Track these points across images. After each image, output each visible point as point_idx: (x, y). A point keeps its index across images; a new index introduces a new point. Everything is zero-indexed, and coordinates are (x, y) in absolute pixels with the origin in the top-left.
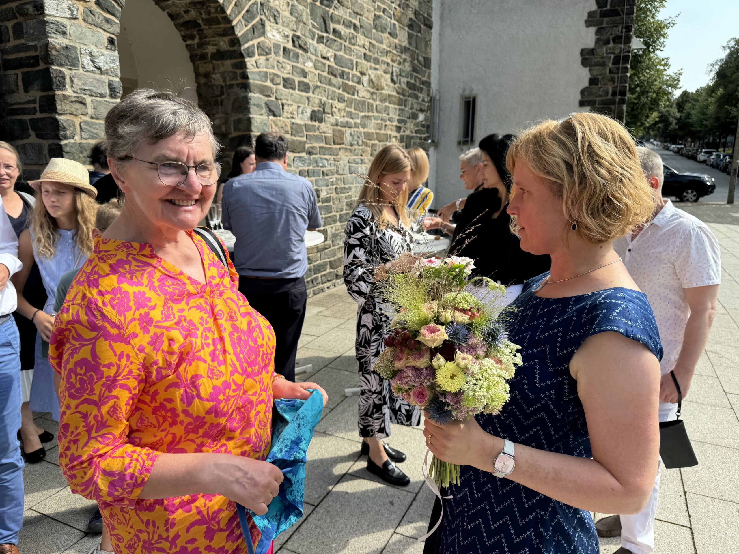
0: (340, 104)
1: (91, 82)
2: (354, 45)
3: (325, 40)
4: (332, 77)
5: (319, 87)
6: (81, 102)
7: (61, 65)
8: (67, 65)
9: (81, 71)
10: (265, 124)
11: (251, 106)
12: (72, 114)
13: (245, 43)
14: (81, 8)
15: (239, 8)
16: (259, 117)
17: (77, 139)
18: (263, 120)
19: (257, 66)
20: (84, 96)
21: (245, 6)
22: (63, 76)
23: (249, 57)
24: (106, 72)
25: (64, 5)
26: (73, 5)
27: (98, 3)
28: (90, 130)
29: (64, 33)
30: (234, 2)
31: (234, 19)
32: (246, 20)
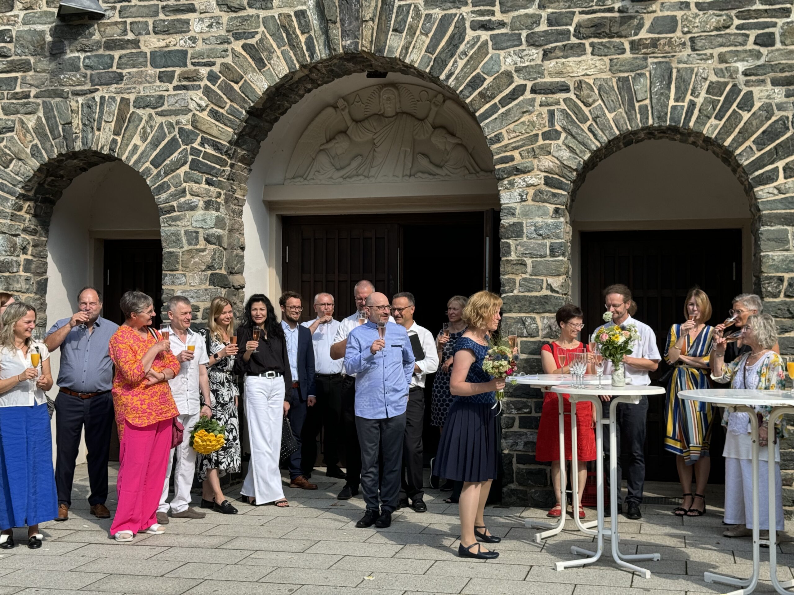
1: (533, 247)
6: (521, 264)
7: (508, 238)
8: (512, 237)
9: (525, 239)
11: (762, 243)
12: (513, 273)
13: (757, 170)
14: (531, 191)
15: (745, 134)
16: (779, 253)
17: (516, 292)
18: (787, 257)
19: (780, 192)
20: (525, 259)
21: (758, 129)
22: (509, 246)
23: (764, 184)
24: (548, 237)
25: (516, 194)
26: (523, 192)
27: (546, 184)
28: (527, 285)
29: (513, 214)
30: (737, 130)
31: (737, 148)
32: (760, 143)
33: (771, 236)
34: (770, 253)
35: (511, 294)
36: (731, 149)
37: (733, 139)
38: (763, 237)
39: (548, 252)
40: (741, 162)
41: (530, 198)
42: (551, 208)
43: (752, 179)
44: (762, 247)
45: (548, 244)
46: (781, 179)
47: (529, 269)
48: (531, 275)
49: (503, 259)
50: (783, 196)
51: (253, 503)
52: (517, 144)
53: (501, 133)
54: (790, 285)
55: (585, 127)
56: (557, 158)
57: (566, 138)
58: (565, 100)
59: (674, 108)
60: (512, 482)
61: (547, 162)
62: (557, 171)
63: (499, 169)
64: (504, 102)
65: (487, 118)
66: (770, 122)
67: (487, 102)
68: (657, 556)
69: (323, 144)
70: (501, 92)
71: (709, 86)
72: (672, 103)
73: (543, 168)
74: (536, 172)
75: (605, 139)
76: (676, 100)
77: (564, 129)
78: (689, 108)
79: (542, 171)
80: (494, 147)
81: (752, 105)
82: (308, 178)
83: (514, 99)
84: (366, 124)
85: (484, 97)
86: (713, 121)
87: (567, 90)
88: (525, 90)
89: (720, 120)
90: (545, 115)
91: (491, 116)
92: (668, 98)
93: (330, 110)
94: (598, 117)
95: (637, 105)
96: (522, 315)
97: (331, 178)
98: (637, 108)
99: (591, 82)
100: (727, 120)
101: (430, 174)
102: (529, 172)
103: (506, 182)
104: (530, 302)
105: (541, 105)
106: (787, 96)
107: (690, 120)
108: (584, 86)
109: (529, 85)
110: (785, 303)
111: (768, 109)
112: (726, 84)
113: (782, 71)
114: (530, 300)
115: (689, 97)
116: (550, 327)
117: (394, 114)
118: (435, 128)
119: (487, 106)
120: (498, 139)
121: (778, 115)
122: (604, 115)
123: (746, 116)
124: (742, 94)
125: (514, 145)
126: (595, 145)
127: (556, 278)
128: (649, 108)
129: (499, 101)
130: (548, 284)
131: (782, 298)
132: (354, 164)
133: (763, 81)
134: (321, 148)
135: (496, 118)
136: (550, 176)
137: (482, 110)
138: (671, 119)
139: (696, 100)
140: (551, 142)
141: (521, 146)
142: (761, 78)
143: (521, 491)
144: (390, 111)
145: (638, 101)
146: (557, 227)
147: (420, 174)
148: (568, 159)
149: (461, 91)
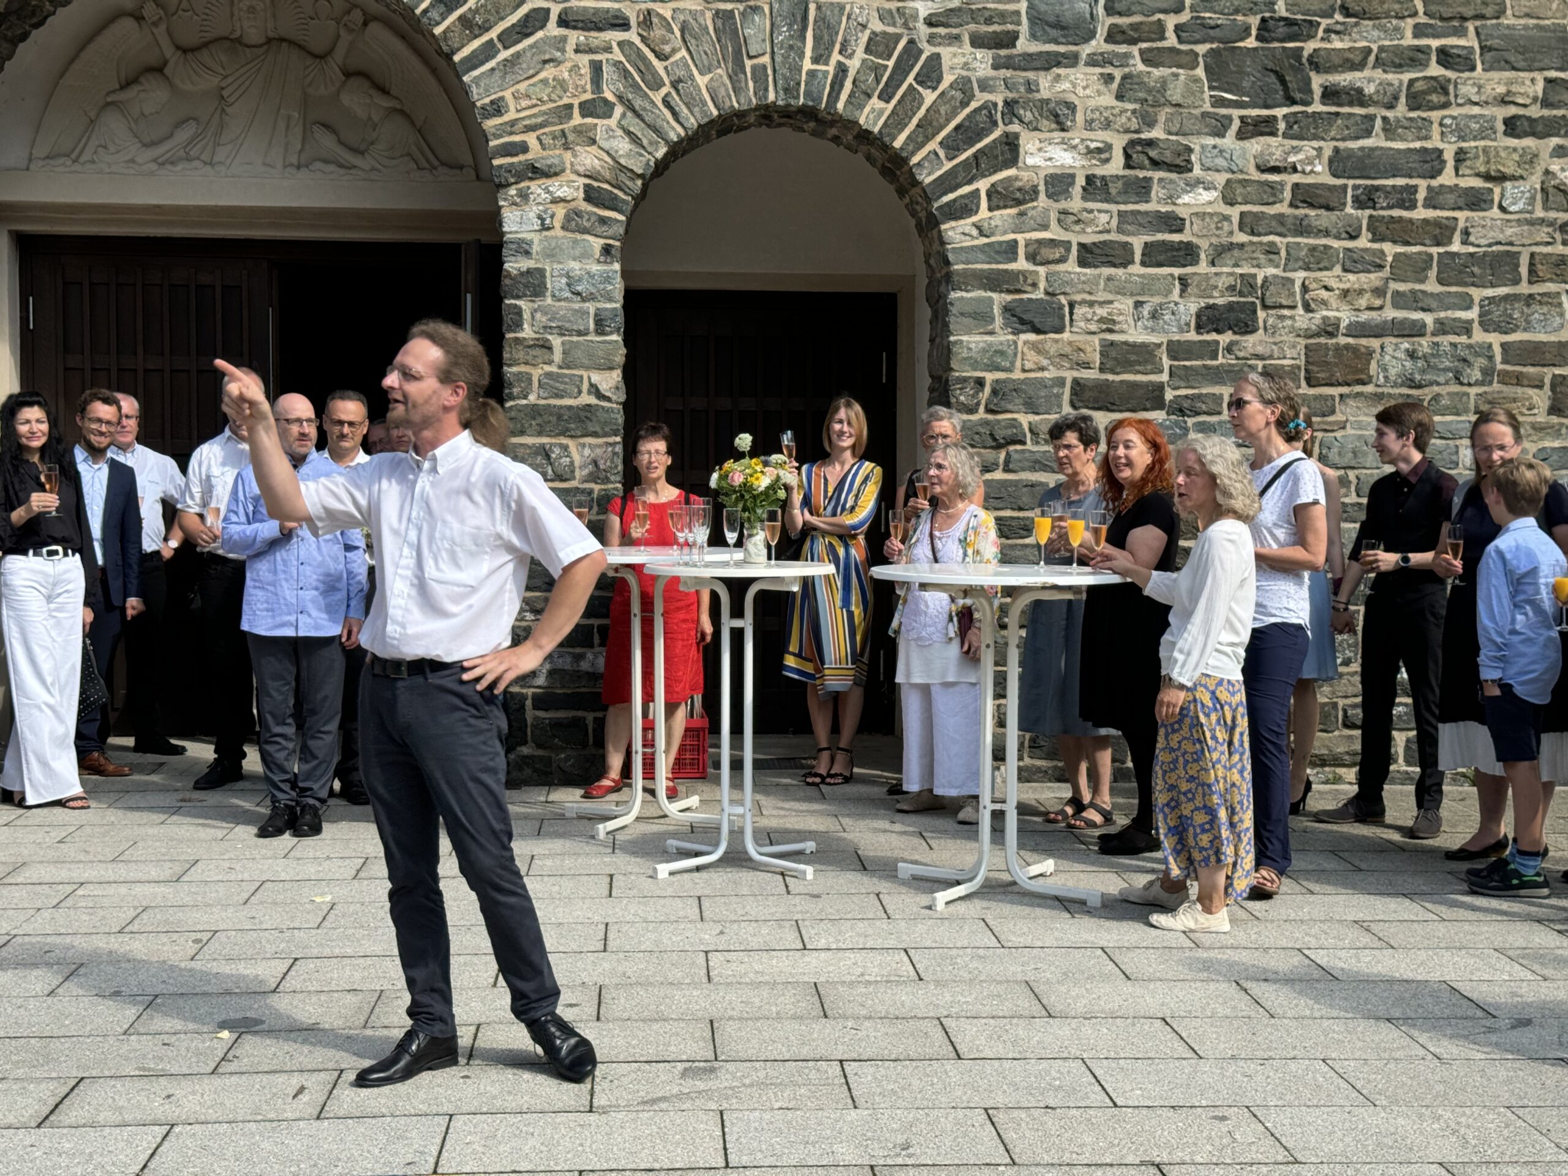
0: (1351, 277)
1: (564, 316)
2: (1446, 105)
3: (1282, 126)
4: (1312, 213)
5: (1242, 246)
6: (543, 346)
7: (518, 297)
8: (525, 295)
9: (549, 301)
10: (1002, 353)
11: (952, 319)
12: (526, 363)
13: (945, 193)
14: (560, 211)
15: (927, 130)
16: (978, 338)
17: (532, 398)
18: (990, 345)
19: (982, 234)
20: (550, 337)
21: (948, 121)
22: (519, 312)
23: (956, 219)
24: (591, 298)
25: (532, 215)
26: (545, 211)
27: (588, 199)
28: (553, 385)
29: (527, 253)
30: (915, 121)
31: (913, 153)
32: (952, 147)
33: (967, 309)
34: (965, 338)
35: (524, 402)
36: (904, 154)
37: (909, 137)
38: (954, 310)
39: (592, 326)
40: (920, 178)
41: (557, 224)
42: (597, 243)
43: (938, 209)
44: (951, 327)
45: (592, 311)
46: (984, 212)
47: (557, 356)
48: (560, 367)
49: (509, 336)
50: (985, 240)
51: (21, 803)
52: (533, 121)
53: (502, 98)
54: (994, 392)
55: (657, 97)
56: (608, 153)
57: (624, 115)
58: (620, 44)
59: (812, 74)
60: (525, 743)
61: (589, 158)
62: (607, 175)
63: (500, 167)
64: (508, 38)
65: (475, 67)
66: (967, 111)
67: (476, 37)
68: (810, 846)
69: (114, 92)
70: (502, 19)
71: (870, 39)
72: (807, 65)
73: (581, 169)
74: (569, 175)
75: (692, 122)
76: (816, 60)
77: (620, 98)
78: (836, 76)
79: (579, 175)
80: (490, 124)
81: (940, 80)
82: (82, 159)
83: (528, 35)
84: (205, 56)
85: (470, 26)
86: (875, 103)
87: (625, 26)
88: (546, 18)
89: (888, 102)
90: (586, 71)
91: (482, 63)
92: (802, 55)
93: (128, 24)
94: (680, 81)
95: (748, 64)
96: (545, 440)
97: (132, 161)
98: (748, 70)
99: (668, 14)
100: (899, 102)
101: (341, 166)
102: (556, 174)
103: (512, 191)
104: (560, 417)
105: (577, 51)
106: (995, 67)
107: (837, 98)
108: (655, 20)
109: (555, 10)
110: (986, 423)
111: (964, 87)
112: (898, 38)
113: (989, 21)
114: (559, 414)
115: (836, 57)
116: (595, 463)
117: (262, 40)
118: (348, 74)
119: (476, 44)
120: (497, 108)
121: (980, 98)
122: (692, 77)
123: (930, 97)
124: (923, 57)
125: (527, 122)
126: (675, 132)
127: (607, 374)
128: (770, 72)
129: (500, 37)
130: (591, 385)
131: (981, 414)
132: (183, 135)
133: (957, 38)
134: (109, 99)
135: (493, 69)
136: (596, 184)
137: (466, 52)
138: (807, 94)
139: (847, 62)
140: (596, 121)
141: (542, 126)
142: (955, 31)
143: (541, 759)
144: (254, 35)
145: (750, 57)
146: (608, 280)
147: (318, 165)
148: (628, 155)
149: (425, 11)
